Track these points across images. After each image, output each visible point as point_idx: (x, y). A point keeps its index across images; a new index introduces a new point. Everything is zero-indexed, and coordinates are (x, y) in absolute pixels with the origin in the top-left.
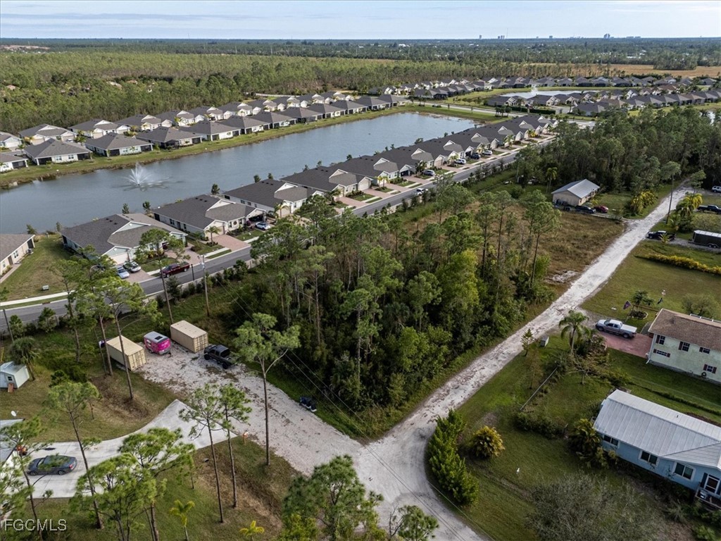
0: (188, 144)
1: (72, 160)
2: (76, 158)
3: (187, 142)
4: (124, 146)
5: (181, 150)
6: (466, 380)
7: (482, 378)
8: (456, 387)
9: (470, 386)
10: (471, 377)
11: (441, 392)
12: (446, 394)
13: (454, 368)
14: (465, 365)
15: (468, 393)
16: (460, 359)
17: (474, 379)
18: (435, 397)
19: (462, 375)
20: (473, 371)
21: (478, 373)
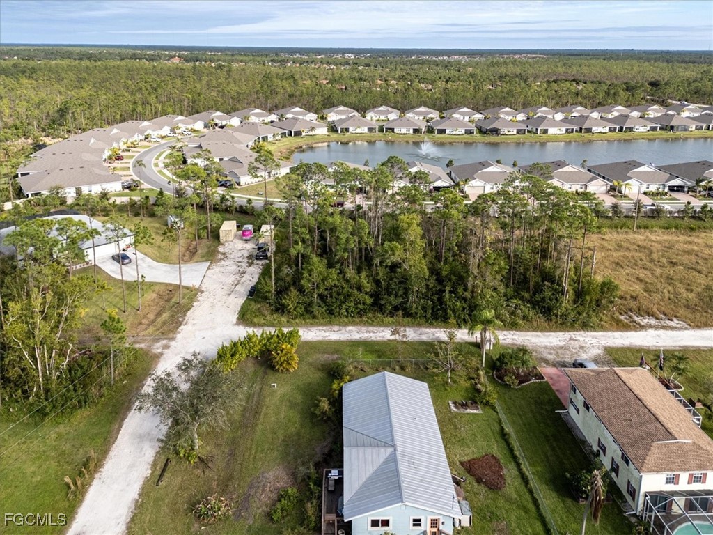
0: (510, 133)
1: (408, 132)
2: (411, 131)
3: (509, 132)
4: (449, 127)
5: (499, 137)
6: (366, 332)
7: (380, 337)
8: (350, 332)
9: (361, 336)
10: (374, 332)
11: (336, 328)
12: (334, 331)
13: (373, 321)
14: (387, 325)
15: (349, 338)
16: (390, 320)
17: (371, 335)
18: (324, 328)
19: (371, 328)
20: (383, 331)
21: (384, 333)
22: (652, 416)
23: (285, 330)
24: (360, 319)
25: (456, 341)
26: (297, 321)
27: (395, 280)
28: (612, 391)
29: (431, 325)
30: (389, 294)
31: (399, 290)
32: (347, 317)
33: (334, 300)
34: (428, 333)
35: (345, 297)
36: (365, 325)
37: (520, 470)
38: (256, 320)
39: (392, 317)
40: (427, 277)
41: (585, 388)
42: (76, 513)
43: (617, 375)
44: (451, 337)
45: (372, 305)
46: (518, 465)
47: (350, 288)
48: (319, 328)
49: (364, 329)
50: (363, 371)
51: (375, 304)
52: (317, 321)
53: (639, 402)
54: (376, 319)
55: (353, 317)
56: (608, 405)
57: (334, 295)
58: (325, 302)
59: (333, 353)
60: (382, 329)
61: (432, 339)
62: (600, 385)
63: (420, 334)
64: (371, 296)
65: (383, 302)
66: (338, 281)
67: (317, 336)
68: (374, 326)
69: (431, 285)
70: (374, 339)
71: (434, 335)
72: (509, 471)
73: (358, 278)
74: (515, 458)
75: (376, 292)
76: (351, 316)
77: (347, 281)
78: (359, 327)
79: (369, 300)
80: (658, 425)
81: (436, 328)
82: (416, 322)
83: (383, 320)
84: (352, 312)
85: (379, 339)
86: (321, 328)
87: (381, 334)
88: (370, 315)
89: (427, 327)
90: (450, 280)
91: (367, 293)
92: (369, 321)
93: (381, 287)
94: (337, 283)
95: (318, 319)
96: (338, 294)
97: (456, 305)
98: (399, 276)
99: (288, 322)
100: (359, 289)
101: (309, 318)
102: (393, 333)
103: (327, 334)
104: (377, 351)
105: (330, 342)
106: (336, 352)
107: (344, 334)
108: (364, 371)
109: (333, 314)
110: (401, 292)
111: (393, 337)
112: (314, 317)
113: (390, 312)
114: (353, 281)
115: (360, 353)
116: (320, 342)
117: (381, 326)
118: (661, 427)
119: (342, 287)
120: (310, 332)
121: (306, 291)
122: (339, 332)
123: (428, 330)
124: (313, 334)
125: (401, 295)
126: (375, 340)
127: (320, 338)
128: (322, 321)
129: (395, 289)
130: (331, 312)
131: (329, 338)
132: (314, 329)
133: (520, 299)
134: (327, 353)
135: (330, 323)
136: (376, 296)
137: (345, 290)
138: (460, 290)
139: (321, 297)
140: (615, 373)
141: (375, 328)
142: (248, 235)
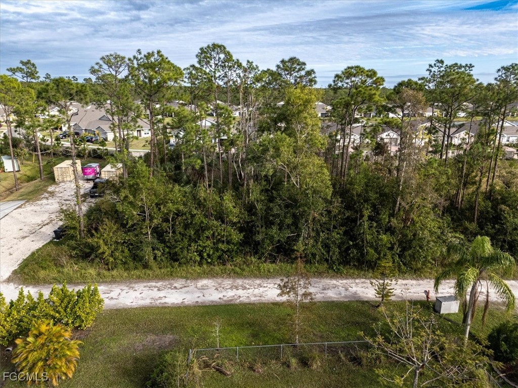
6: (231, 288)
7: (255, 296)
8: (203, 288)
9: (221, 295)
10: (244, 288)
11: (178, 283)
12: (175, 288)
13: (243, 270)
14: (268, 275)
15: (199, 300)
16: (272, 267)
17: (240, 292)
18: (160, 284)
19: (239, 282)
20: (260, 286)
21: (262, 289)
23: (73, 289)
24: (222, 267)
25: (393, 298)
26: (114, 272)
27: (278, 201)
29: (338, 274)
30: (269, 224)
31: (285, 217)
32: (200, 264)
33: (178, 237)
34: (335, 287)
35: (197, 232)
36: (229, 276)
38: (42, 274)
39: (274, 262)
40: (329, 198)
44: (384, 293)
45: (241, 245)
47: (206, 216)
48: (149, 284)
49: (227, 282)
50: (221, 372)
51: (245, 242)
52: (148, 272)
54: (248, 266)
55: (210, 263)
57: (179, 229)
58: (163, 241)
59: (164, 331)
60: (258, 282)
61: (346, 297)
63: (324, 289)
64: (241, 230)
65: (259, 237)
66: (185, 204)
67: (143, 299)
68: (245, 277)
69: (335, 211)
70: (244, 300)
71: (347, 290)
73: (218, 199)
75: (248, 223)
76: (208, 263)
77: (200, 204)
78: (219, 280)
79: (237, 237)
81: (347, 278)
82: (313, 269)
83: (259, 268)
84: (209, 255)
85: (253, 299)
86: (154, 284)
87: (257, 291)
88: (239, 260)
89: (332, 277)
90: (366, 200)
91: (234, 224)
92: (237, 269)
93: (255, 214)
94: (181, 208)
95: (151, 269)
96: (186, 226)
97: (381, 240)
98: (285, 194)
99: (99, 274)
100: (221, 217)
101: (136, 268)
102: (284, 289)
103: (162, 294)
104: (251, 325)
105: (165, 310)
106: (172, 327)
107: (192, 293)
108: (225, 374)
109: (176, 260)
110: (289, 221)
111: (284, 298)
112: (146, 266)
113: (270, 255)
114: (209, 205)
115: (216, 331)
116: (145, 310)
117: (256, 277)
119: (190, 213)
120: (131, 291)
121: (130, 223)
122: (184, 290)
123: (334, 282)
124: (137, 294)
125: (288, 226)
126: (247, 301)
127: (147, 302)
128: (158, 271)
129: (278, 216)
130: (174, 258)
131: (163, 301)
132: (140, 286)
133: (462, 232)
134: (153, 331)
135: (171, 276)
136: (247, 229)
137: (197, 217)
138: (384, 217)
139: (159, 233)
141: (247, 281)
142: (90, 174)
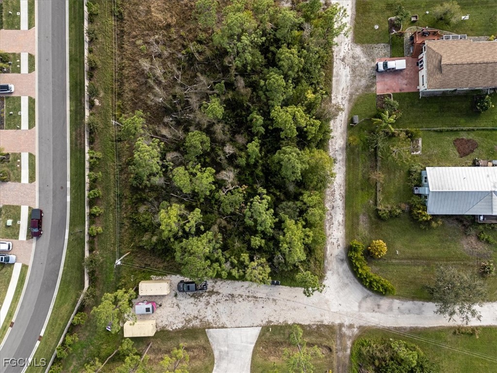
22: (484, 64)
28: (458, 73)
37: (465, 131)
41: (448, 85)
42: (487, 326)
43: (448, 65)
46: (462, 130)
53: (473, 65)
56: (466, 79)
62: (451, 77)
72: (464, 136)
74: (457, 130)
80: (490, 65)
118: (492, 64)
140: (447, 65)
